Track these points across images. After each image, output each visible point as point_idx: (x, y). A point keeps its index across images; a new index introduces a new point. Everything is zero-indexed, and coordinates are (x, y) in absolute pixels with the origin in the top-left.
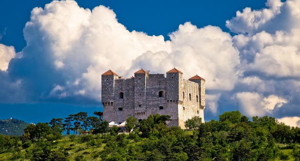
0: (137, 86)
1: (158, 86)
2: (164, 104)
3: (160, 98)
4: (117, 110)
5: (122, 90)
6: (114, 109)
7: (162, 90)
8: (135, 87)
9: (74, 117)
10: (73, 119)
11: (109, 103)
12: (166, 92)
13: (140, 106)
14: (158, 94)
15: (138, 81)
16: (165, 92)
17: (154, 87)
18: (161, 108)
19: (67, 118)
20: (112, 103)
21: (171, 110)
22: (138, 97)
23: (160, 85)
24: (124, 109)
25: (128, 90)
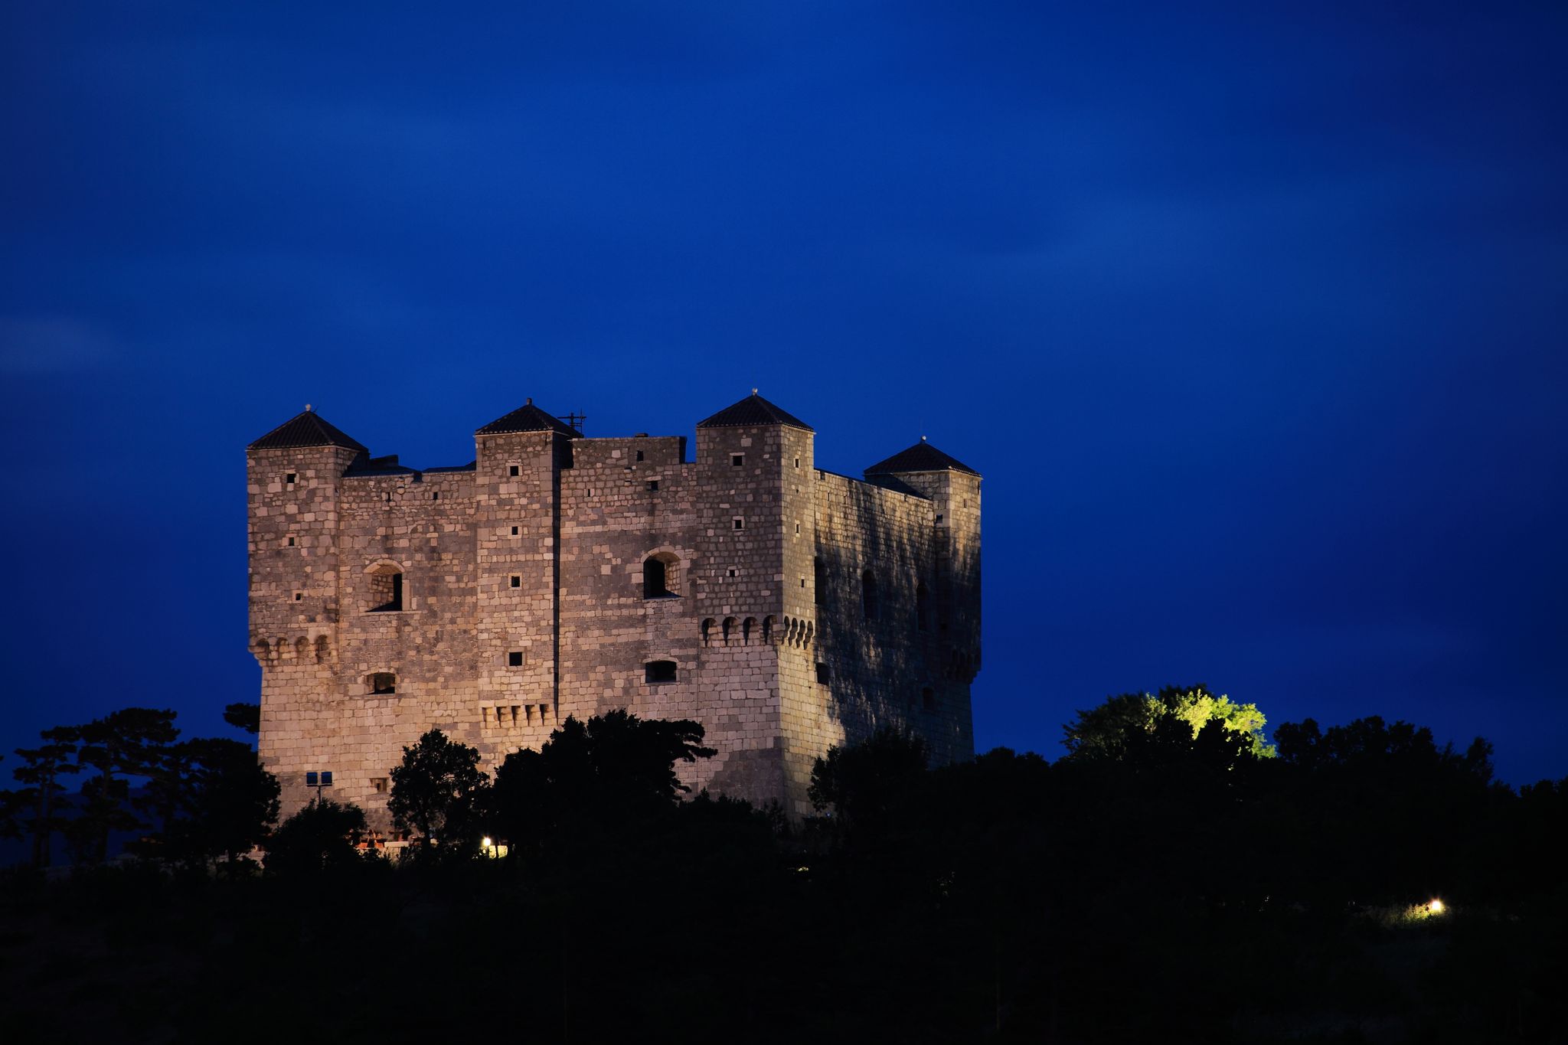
0: (492, 524)
1: (638, 523)
2: (681, 643)
3: (651, 606)
4: (359, 687)
5: (390, 551)
6: (338, 680)
7: (666, 548)
8: (483, 533)
9: (80, 744)
10: (72, 759)
11: (301, 642)
12: (695, 565)
13: (516, 659)
14: (638, 578)
15: (503, 489)
16: (685, 564)
17: (614, 526)
18: (661, 672)
19: (29, 755)
20: (321, 641)
21: (733, 687)
22: (500, 599)
23: (652, 511)
24: (404, 685)
25: (434, 553)
